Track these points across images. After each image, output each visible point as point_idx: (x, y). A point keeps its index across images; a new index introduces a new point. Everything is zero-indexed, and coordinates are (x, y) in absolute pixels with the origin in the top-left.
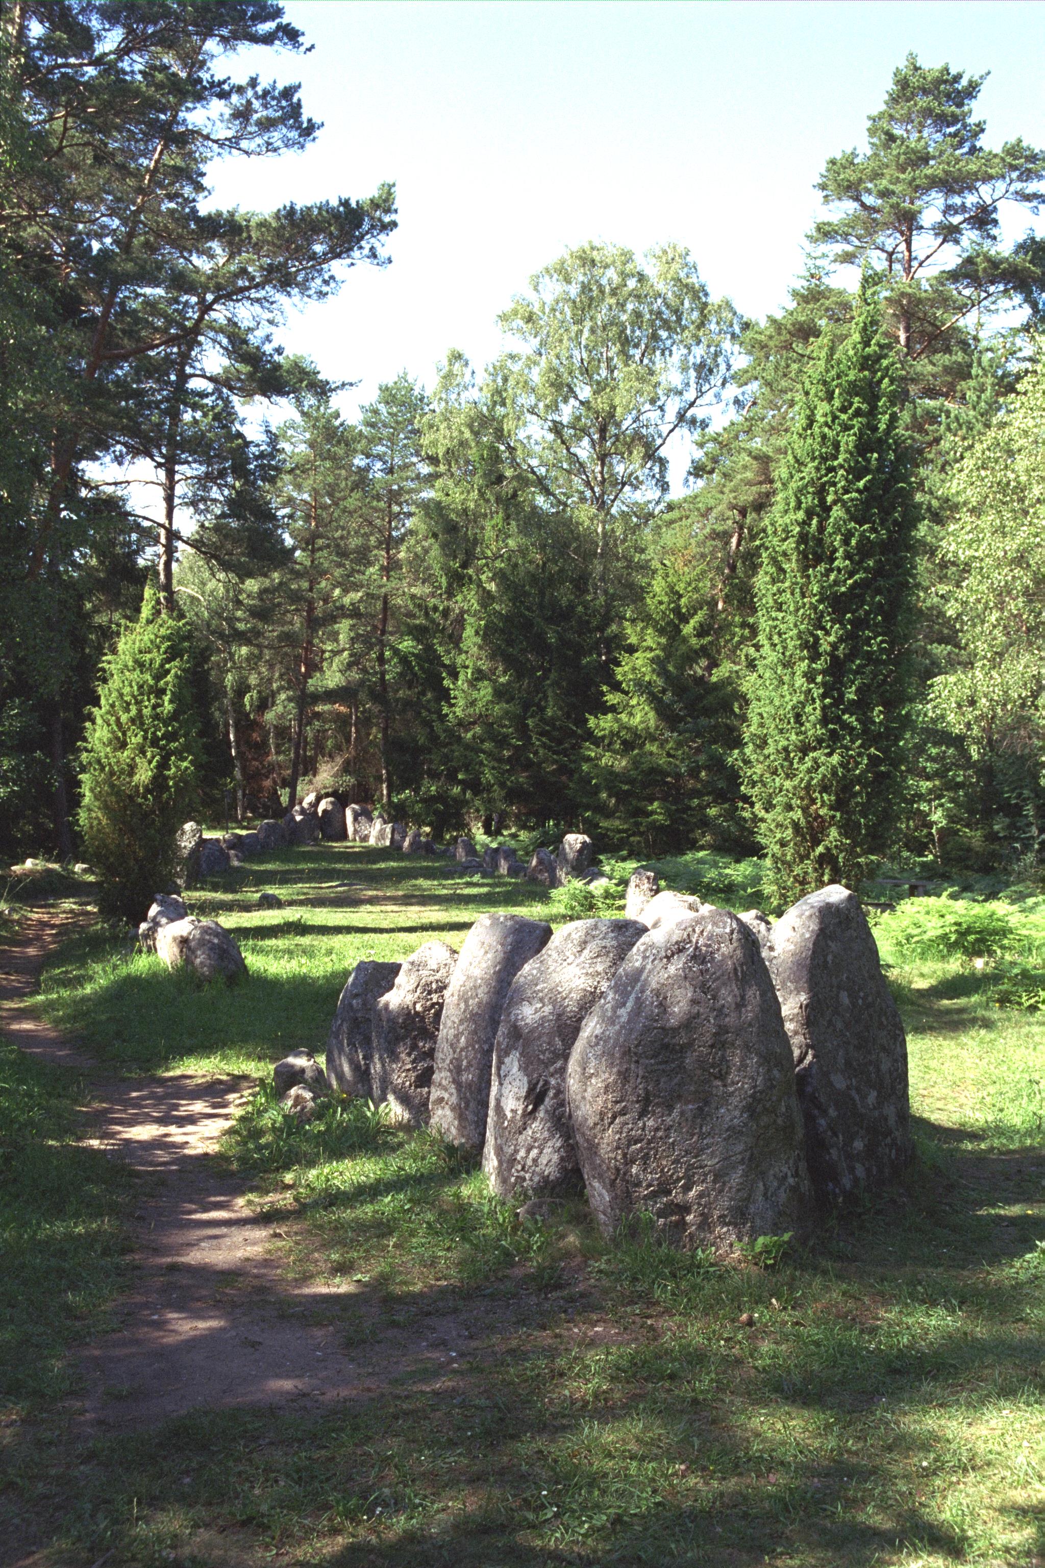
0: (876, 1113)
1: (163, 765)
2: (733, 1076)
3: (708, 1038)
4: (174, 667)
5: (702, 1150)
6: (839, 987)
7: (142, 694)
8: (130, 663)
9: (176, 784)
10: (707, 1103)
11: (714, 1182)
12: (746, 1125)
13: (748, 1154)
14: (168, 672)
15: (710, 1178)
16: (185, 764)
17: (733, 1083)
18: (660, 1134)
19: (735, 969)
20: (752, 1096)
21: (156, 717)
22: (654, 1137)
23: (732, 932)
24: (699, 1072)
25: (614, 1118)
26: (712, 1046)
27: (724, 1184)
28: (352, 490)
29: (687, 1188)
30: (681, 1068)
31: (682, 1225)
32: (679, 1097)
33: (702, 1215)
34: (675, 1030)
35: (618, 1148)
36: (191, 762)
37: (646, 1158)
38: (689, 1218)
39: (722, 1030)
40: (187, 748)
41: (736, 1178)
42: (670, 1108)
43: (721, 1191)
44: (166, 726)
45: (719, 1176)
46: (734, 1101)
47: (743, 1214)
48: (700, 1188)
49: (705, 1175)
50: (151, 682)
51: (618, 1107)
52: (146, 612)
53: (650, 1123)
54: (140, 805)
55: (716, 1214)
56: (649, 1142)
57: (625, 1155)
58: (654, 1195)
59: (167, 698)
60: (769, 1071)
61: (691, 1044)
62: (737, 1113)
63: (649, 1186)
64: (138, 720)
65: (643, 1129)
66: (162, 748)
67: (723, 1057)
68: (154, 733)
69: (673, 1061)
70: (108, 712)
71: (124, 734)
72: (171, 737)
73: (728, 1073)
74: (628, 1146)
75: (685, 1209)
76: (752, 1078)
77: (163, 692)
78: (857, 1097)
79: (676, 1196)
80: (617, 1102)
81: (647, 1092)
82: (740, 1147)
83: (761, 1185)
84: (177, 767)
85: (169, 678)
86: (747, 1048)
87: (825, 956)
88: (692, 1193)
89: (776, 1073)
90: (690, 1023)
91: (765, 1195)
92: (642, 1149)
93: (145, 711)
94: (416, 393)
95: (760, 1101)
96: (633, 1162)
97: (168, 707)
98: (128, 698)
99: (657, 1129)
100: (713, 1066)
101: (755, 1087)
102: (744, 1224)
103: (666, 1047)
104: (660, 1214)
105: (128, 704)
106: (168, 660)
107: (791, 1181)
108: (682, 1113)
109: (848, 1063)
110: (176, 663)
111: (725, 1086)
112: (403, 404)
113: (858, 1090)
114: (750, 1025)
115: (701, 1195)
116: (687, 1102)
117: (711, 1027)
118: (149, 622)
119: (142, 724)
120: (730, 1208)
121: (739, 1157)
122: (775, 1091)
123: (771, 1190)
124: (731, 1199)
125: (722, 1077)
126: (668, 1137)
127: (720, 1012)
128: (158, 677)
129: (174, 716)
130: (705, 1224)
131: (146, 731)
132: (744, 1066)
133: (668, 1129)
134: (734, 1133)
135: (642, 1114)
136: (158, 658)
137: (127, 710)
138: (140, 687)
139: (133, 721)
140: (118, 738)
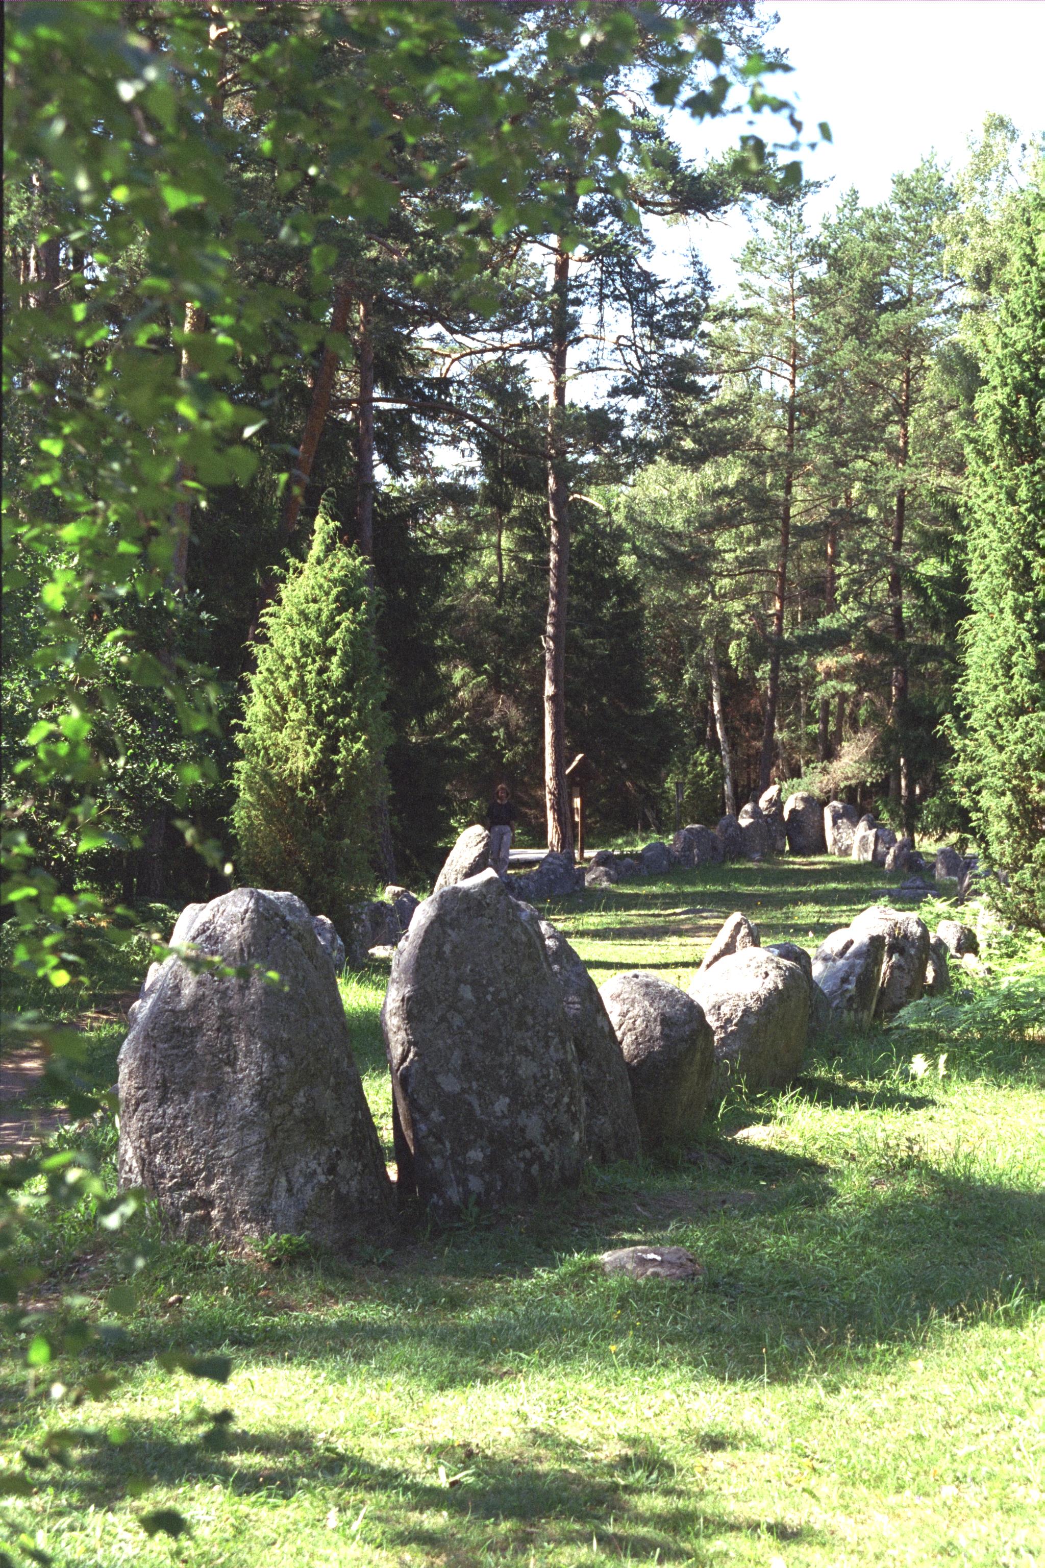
0: (507, 1123)
1: (331, 748)
2: (241, 1063)
3: (213, 1022)
4: (345, 619)
5: (219, 1140)
6: (459, 981)
7: (305, 655)
8: (296, 617)
9: (345, 771)
10: (219, 1091)
11: (233, 1174)
12: (256, 1115)
13: (263, 1145)
14: (338, 625)
15: (229, 1170)
16: (358, 746)
17: (242, 1070)
18: (178, 1122)
19: (242, 950)
20: (260, 1083)
21: (321, 685)
22: (173, 1126)
23: (246, 911)
24: (209, 1057)
25: (137, 1104)
26: (218, 1030)
27: (242, 1177)
28: (845, 338)
29: (209, 1181)
30: (192, 1053)
31: (207, 1220)
32: (193, 1083)
33: (225, 1210)
34: (185, 1012)
35: (141, 1137)
36: (366, 743)
37: (167, 1147)
38: (214, 1213)
39: (226, 1013)
40: (362, 726)
41: (252, 1172)
42: (186, 1094)
43: (240, 1185)
44: (334, 695)
45: (237, 1169)
46: (244, 1088)
47: (264, 1211)
48: (220, 1181)
49: (224, 1167)
50: (318, 640)
51: (141, 1093)
52: (317, 549)
53: (170, 1111)
54: (302, 799)
55: (238, 1208)
56: (169, 1131)
57: (148, 1144)
58: (179, 1187)
59: (335, 659)
60: (274, 1057)
61: (200, 1027)
62: (247, 1101)
63: (173, 1177)
64: (300, 689)
65: (163, 1116)
66: (330, 726)
67: (229, 1040)
68: (319, 706)
69: (186, 1045)
70: (266, 680)
71: (285, 709)
72: (341, 710)
73: (236, 1059)
74: (151, 1134)
75: (207, 1203)
76: (257, 1064)
77: (333, 651)
78: (476, 1104)
79: (200, 1190)
80: (138, 1088)
81: (165, 1080)
82: (255, 1138)
83: (283, 1180)
84: (348, 750)
85: (337, 635)
86: (251, 1033)
87: (440, 946)
88: (214, 1187)
89: (283, 1059)
90: (197, 1004)
91: (289, 1190)
92: (163, 1137)
93: (308, 677)
94: (946, 184)
95: (268, 1089)
96: (156, 1152)
97: (336, 672)
98: (289, 661)
99: (176, 1117)
100: (221, 1051)
101: (261, 1074)
102: (266, 1221)
103: (177, 1030)
104: (187, 1207)
105: (289, 668)
106: (340, 610)
107: (322, 1178)
108: (197, 1101)
109: (467, 1065)
110: (348, 615)
111: (235, 1072)
112: (927, 202)
113: (480, 1095)
114: (253, 1008)
115: (222, 1189)
116: (202, 1089)
117: (214, 1010)
118: (319, 562)
119: (305, 694)
120: (250, 1203)
121: (255, 1148)
122: (284, 1079)
123: (297, 1186)
124: (251, 1194)
125: (231, 1063)
126: (186, 1125)
127: (224, 994)
128: (326, 634)
129: (348, 682)
130: (229, 1221)
131: (308, 705)
132: (249, 1052)
133: (185, 1117)
134: (247, 1123)
135: (163, 1101)
136: (327, 607)
137: (287, 677)
138: (304, 646)
139: (294, 691)
140: (276, 714)
